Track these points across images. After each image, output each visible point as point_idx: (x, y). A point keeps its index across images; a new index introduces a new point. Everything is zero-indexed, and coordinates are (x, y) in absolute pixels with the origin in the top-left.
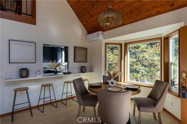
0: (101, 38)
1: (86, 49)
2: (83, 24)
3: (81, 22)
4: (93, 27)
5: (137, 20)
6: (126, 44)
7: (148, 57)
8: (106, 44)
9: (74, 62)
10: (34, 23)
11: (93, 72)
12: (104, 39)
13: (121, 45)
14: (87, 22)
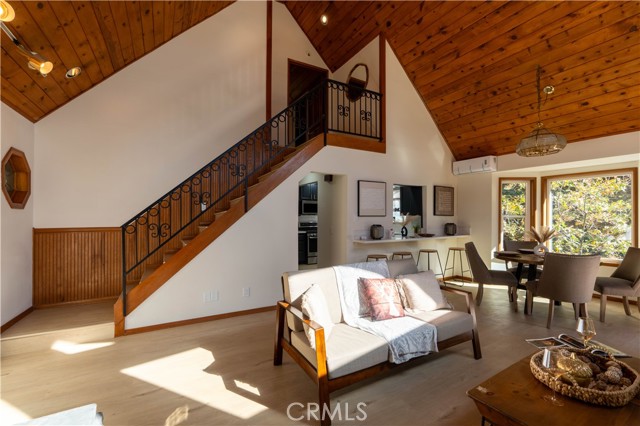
0: (491, 169)
1: (451, 189)
2: (447, 141)
3: (445, 138)
4: (472, 147)
5: (584, 139)
6: (544, 180)
7: (582, 202)
8: (501, 179)
9: (435, 214)
10: (383, 150)
11: (468, 234)
12: (498, 170)
13: (533, 181)
14: (459, 137)
